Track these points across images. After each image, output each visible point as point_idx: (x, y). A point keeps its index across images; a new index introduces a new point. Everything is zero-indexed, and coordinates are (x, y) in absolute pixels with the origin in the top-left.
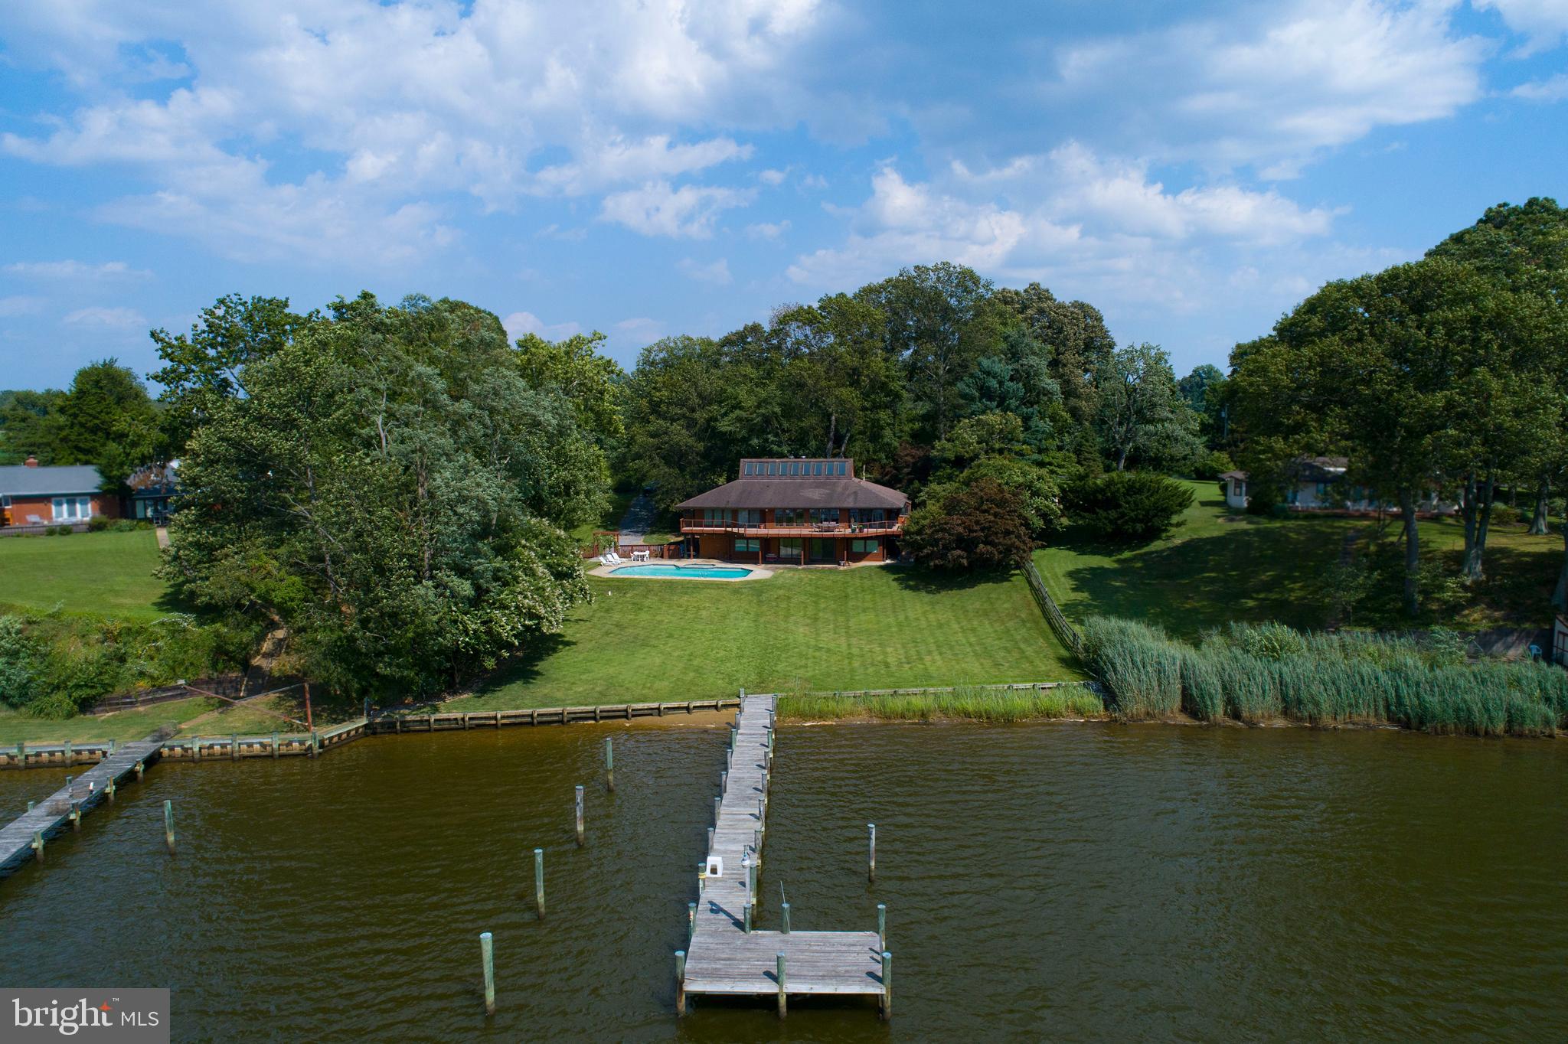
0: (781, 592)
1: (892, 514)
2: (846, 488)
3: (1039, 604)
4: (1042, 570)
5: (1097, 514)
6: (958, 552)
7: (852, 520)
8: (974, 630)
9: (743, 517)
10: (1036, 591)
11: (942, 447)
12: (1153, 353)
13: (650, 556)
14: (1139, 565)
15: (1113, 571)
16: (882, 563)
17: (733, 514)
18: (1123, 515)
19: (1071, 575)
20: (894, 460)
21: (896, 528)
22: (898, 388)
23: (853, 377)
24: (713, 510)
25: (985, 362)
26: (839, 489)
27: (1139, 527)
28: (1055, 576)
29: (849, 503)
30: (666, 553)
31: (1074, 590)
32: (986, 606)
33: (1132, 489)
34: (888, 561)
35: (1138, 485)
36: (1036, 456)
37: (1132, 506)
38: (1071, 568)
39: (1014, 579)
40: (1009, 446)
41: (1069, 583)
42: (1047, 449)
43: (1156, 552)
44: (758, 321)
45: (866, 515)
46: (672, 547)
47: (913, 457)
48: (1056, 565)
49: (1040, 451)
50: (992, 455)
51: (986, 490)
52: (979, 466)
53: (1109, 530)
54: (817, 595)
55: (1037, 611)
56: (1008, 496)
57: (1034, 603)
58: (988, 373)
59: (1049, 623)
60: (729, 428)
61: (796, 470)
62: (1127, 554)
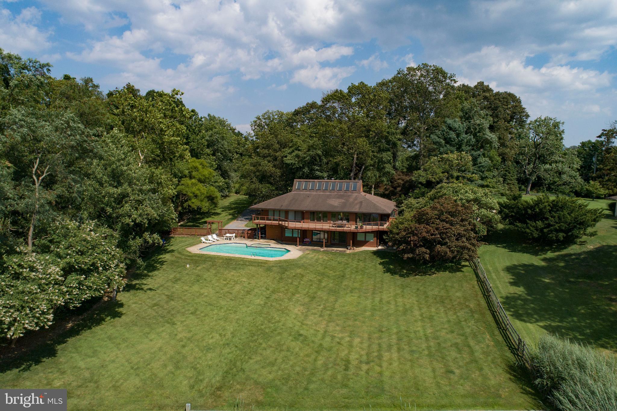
0: (299, 271)
1: (384, 217)
2: (356, 199)
3: (484, 295)
4: (485, 264)
5: (527, 224)
6: (423, 249)
7: (358, 220)
8: (431, 318)
9: (291, 216)
10: (481, 282)
11: (420, 175)
12: (552, 122)
13: (236, 237)
14: (562, 264)
15: (542, 268)
16: (375, 249)
17: (286, 214)
18: (549, 225)
19: (509, 269)
20: (391, 182)
21: (385, 226)
22: (395, 140)
23: (366, 131)
24: (274, 211)
25: (449, 121)
26: (351, 200)
27: (561, 235)
28: (496, 271)
29: (356, 209)
30: (246, 236)
31: (512, 284)
32: (443, 293)
33: (555, 207)
34: (380, 247)
35: (560, 204)
36: (480, 182)
37: (557, 220)
38: (508, 264)
39: (464, 269)
40: (463, 175)
41: (508, 277)
42: (487, 177)
43: (574, 254)
44: (315, 101)
45: (366, 218)
46: (250, 232)
47: (403, 180)
48: (496, 260)
49: (482, 179)
50: (451, 180)
51: (445, 205)
52: (441, 188)
53: (536, 236)
54: (323, 274)
55: (483, 302)
56: (460, 208)
57: (480, 293)
58: (450, 128)
59: (494, 316)
60: (291, 161)
61: (326, 187)
62: (550, 255)
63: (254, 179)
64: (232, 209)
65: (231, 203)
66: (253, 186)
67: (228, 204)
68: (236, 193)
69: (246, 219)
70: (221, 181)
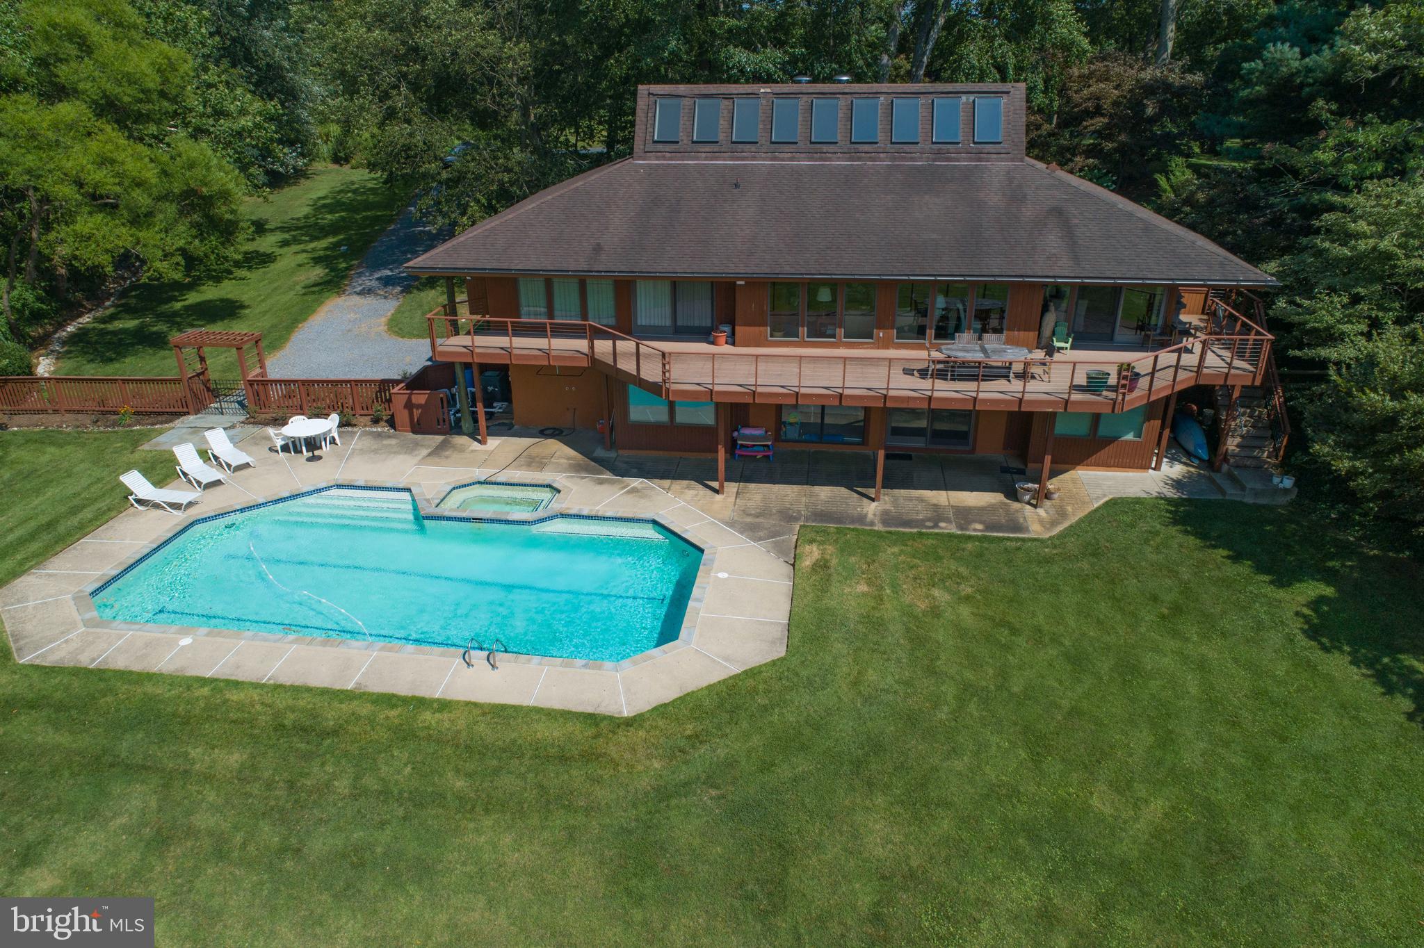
9: (653, 305)
13: (344, 436)
17: (621, 294)
63: (401, 99)
64: (324, 231)
65: (320, 207)
66: (397, 131)
67: (306, 210)
68: (337, 160)
69: (387, 282)
70: (243, 112)
